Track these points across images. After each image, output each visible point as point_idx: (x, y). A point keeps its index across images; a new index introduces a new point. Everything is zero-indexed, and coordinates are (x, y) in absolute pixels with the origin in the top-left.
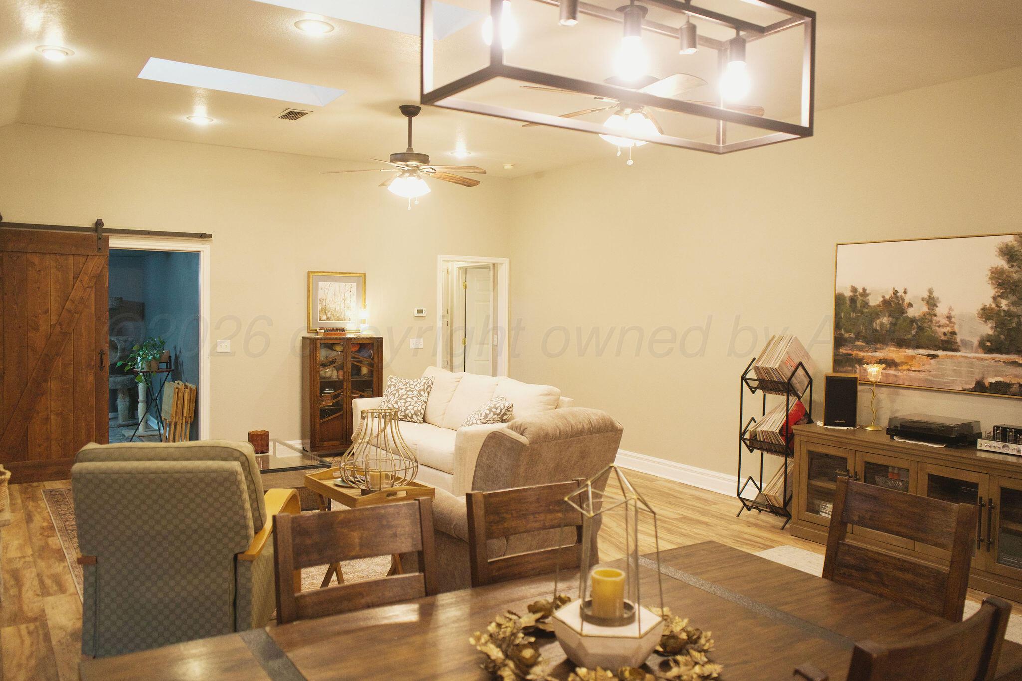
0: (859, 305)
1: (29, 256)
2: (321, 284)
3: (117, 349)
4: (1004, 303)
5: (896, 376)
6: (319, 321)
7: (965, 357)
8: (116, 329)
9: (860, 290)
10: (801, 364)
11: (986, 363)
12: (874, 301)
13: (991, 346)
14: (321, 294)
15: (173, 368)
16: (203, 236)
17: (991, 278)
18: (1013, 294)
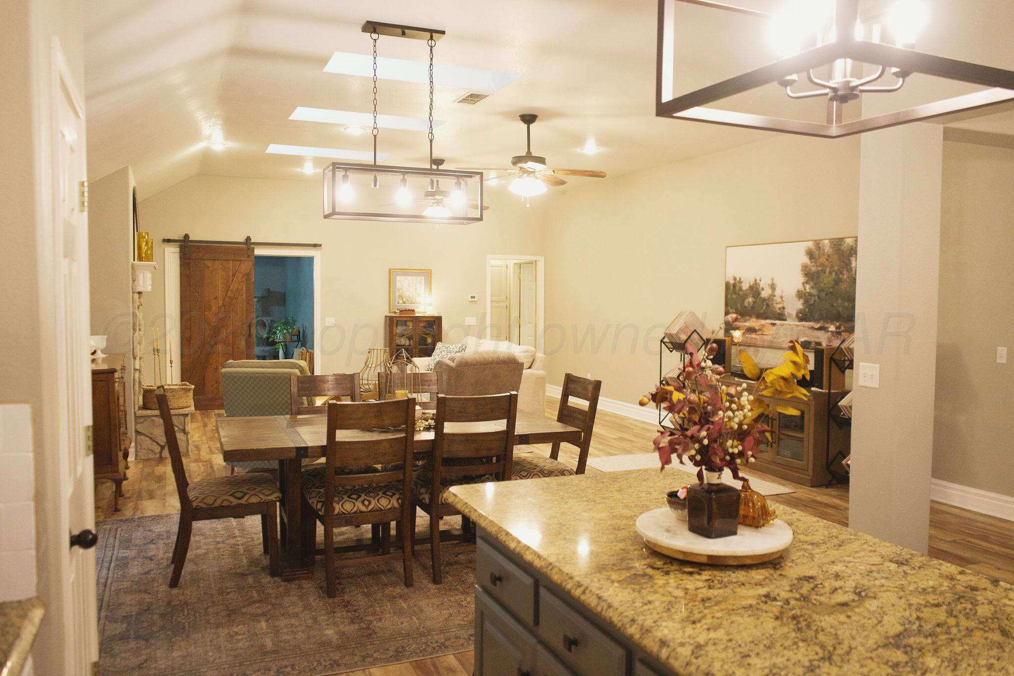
0: (737, 290)
1: (206, 262)
2: (398, 278)
3: (266, 326)
4: (808, 287)
5: (756, 338)
6: (397, 304)
7: (790, 325)
8: (266, 312)
9: (738, 279)
10: (695, 331)
11: (799, 328)
12: (745, 286)
13: (803, 317)
14: (398, 285)
15: (301, 339)
16: (315, 246)
17: (802, 270)
18: (812, 281)
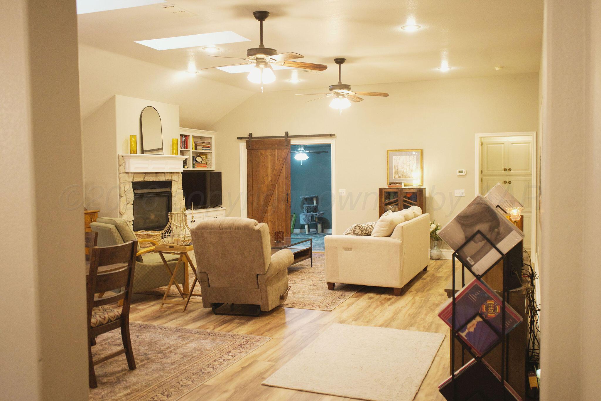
1: (261, 151)
2: (395, 157)
6: (394, 179)
14: (394, 163)
16: (331, 135)
